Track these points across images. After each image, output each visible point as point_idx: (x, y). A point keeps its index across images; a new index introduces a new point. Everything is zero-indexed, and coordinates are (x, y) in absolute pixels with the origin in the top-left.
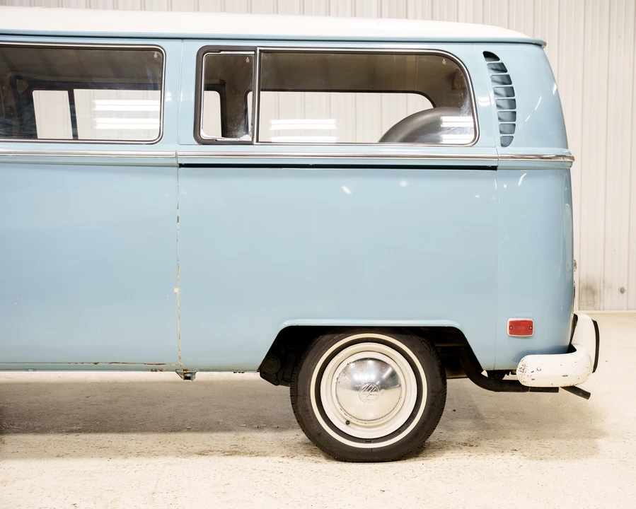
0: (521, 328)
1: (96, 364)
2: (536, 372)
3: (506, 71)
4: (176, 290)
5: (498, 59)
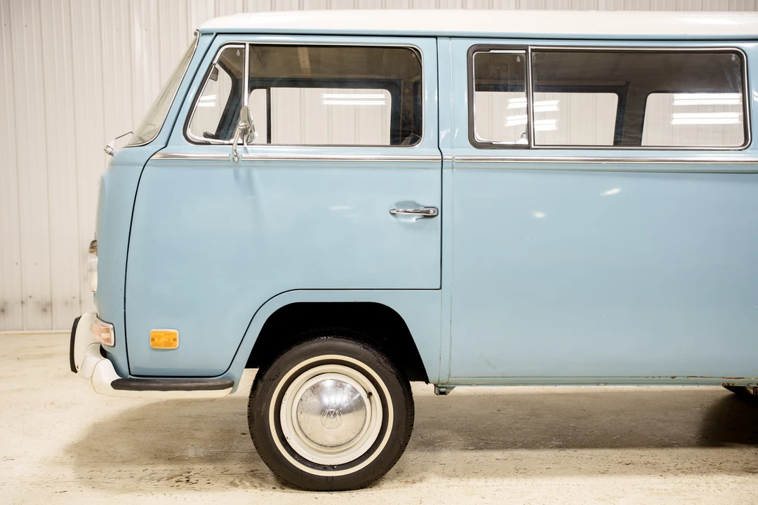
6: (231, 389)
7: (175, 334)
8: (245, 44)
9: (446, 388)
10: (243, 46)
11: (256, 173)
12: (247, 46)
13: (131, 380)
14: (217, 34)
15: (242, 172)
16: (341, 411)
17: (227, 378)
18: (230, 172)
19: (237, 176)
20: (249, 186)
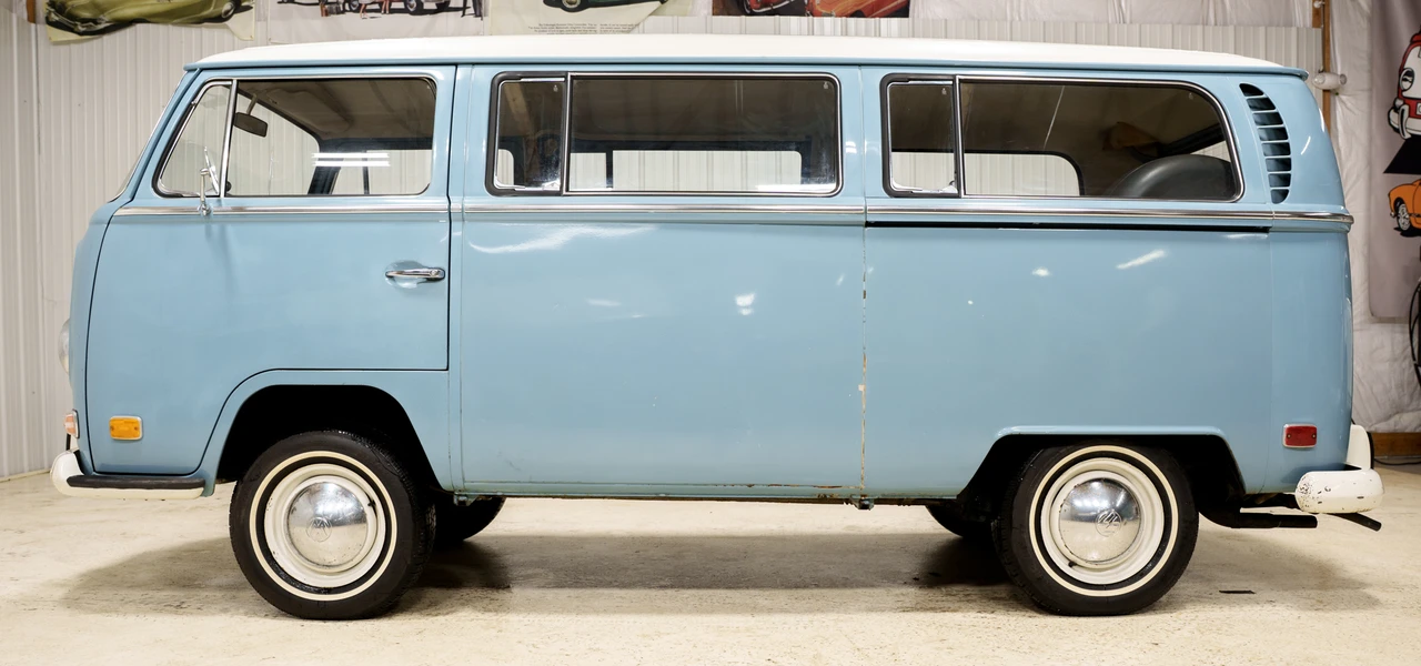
0: (1302, 436)
1: (750, 486)
2: (1324, 494)
3: (1274, 108)
4: (861, 388)
5: (1261, 93)
6: (202, 489)
7: (137, 422)
8: (231, 80)
9: (466, 495)
10: (230, 83)
11: (231, 229)
12: (235, 82)
13: (95, 477)
14: (202, 70)
15: (215, 228)
16: (335, 522)
17: (200, 477)
18: (201, 228)
19: (209, 233)
20: (223, 245)
